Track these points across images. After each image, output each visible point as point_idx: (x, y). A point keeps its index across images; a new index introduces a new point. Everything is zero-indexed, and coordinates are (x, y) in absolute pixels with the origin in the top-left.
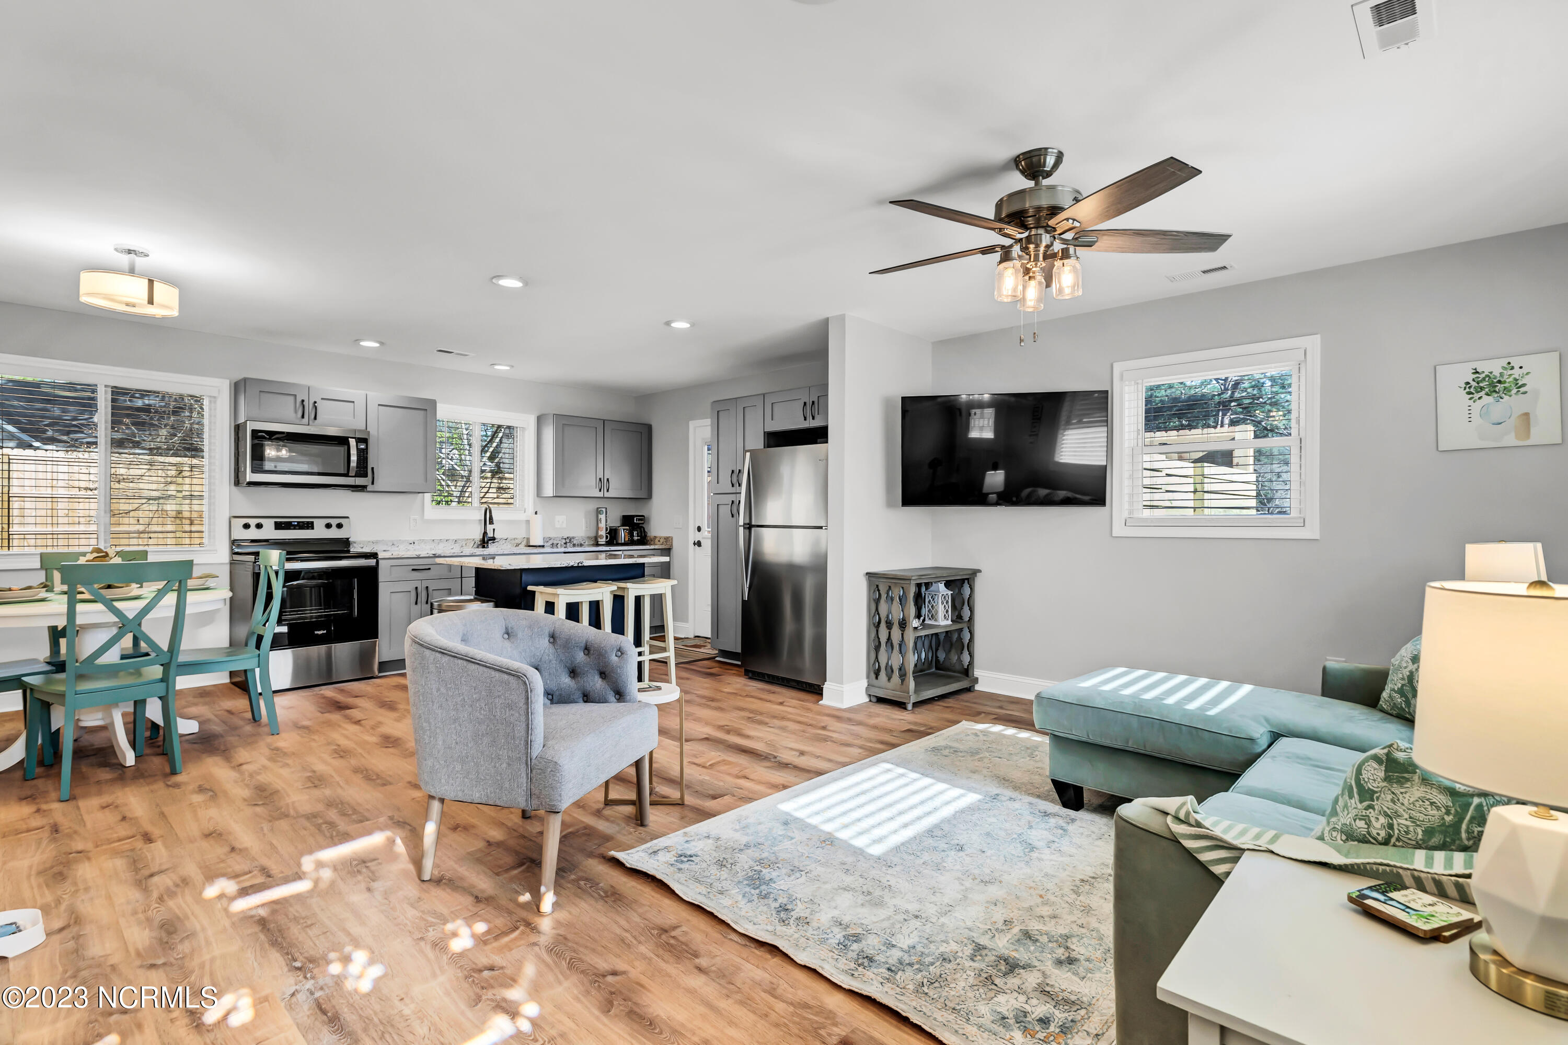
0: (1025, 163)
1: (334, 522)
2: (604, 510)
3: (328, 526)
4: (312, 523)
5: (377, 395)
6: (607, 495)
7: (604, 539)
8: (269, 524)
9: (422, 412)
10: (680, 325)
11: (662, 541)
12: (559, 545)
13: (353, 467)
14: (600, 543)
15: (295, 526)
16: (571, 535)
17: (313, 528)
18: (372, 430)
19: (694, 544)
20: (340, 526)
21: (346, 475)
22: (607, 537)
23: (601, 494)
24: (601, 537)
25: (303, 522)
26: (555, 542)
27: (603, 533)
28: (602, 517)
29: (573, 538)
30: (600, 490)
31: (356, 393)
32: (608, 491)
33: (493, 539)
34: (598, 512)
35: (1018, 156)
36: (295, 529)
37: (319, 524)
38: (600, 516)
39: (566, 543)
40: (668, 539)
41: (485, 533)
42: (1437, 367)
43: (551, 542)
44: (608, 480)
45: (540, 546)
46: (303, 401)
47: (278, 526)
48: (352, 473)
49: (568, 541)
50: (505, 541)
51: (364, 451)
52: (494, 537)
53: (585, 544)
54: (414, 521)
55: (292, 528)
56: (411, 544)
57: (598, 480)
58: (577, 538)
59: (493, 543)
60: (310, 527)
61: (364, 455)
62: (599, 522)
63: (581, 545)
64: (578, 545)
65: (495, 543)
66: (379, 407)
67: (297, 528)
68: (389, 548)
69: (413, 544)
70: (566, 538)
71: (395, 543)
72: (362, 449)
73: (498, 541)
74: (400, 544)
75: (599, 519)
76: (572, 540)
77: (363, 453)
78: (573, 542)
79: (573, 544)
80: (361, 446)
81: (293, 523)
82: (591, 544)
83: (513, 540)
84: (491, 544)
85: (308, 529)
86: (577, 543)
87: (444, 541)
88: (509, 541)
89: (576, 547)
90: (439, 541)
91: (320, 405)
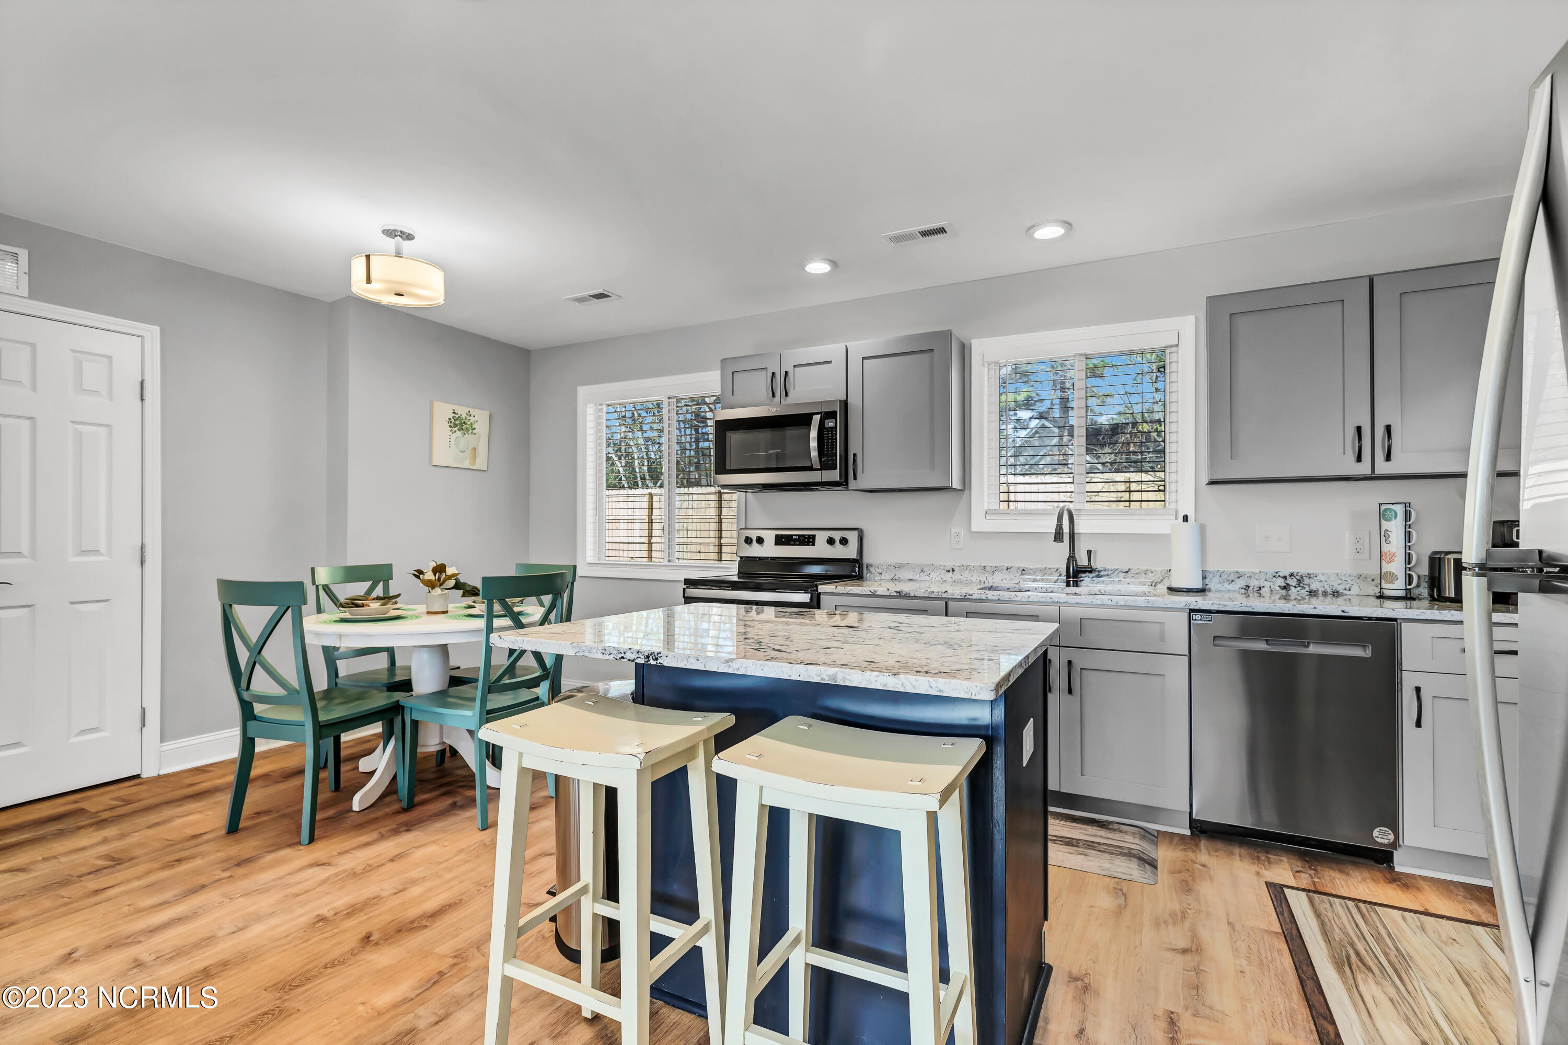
1: (837, 536)
2: (1400, 509)
3: (831, 541)
4: (814, 536)
5: (860, 346)
6: (1383, 468)
7: (1399, 584)
8: (769, 537)
9: (926, 356)
12: (1266, 591)
13: (815, 456)
14: (1388, 594)
15: (795, 540)
16: (1301, 568)
17: (814, 545)
18: (854, 401)
20: (844, 541)
21: (810, 468)
22: (1409, 580)
23: (1364, 468)
24: (1392, 577)
25: (804, 536)
26: (1254, 583)
27: (1397, 567)
28: (1396, 528)
29: (1309, 576)
30: (1359, 459)
31: (833, 350)
32: (1388, 458)
33: (1090, 570)
34: (1383, 515)
36: (795, 545)
37: (821, 537)
38: (1386, 525)
39: (1286, 587)
41: (1072, 558)
43: (1241, 583)
44: (1388, 429)
45: (1189, 591)
46: (773, 374)
47: (781, 540)
48: (817, 464)
49: (1293, 582)
50: (1125, 574)
51: (832, 431)
52: (1091, 565)
53: (1345, 592)
54: (956, 535)
55: (792, 543)
56: (949, 571)
57: (1351, 433)
58: (1320, 577)
59: (1094, 579)
60: (811, 542)
61: (832, 436)
62: (1383, 539)
63: (1336, 594)
64: (1325, 594)
65: (1100, 577)
66: (864, 361)
67: (797, 543)
68: (917, 577)
69: (951, 572)
70: (1287, 574)
71: (926, 569)
72: (830, 428)
73: (1108, 575)
74: (932, 571)
75: (1383, 534)
76: (1307, 581)
77: (832, 434)
78: (1309, 585)
79: (1307, 589)
80: (830, 424)
81: (794, 537)
82: (1372, 593)
83: (1143, 574)
84: (1089, 579)
85: (808, 545)
86: (1321, 590)
87: (1002, 569)
88: (1132, 575)
89: (1321, 598)
90: (993, 569)
91: (791, 375)
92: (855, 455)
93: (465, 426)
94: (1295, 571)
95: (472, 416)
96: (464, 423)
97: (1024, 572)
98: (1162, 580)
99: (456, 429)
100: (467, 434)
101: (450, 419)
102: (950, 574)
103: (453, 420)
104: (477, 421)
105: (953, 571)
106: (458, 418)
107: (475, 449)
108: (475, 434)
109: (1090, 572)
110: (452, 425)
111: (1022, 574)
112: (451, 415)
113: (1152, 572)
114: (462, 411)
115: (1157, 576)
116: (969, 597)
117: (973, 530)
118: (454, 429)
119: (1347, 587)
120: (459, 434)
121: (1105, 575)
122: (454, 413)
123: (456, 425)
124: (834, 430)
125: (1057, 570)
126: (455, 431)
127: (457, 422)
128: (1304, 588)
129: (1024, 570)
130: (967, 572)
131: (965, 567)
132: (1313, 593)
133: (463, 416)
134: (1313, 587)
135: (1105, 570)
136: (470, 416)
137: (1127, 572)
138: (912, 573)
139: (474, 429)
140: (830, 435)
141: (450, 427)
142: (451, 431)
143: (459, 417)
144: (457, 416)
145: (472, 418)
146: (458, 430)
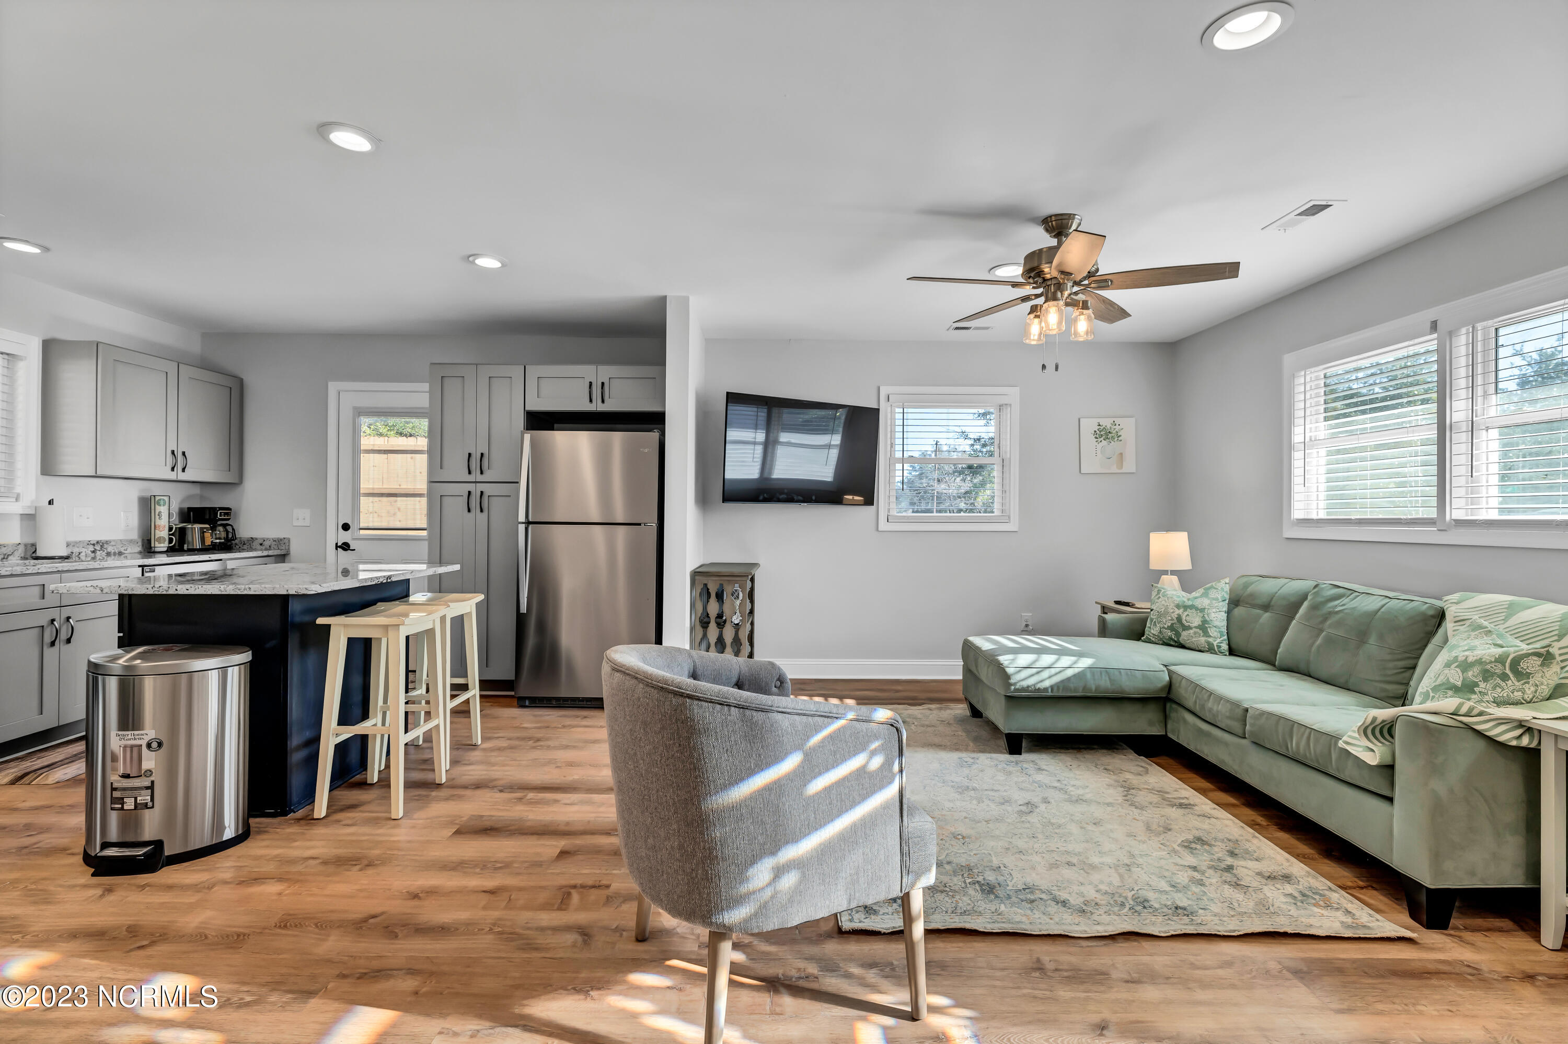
0: (1056, 224)
2: (166, 499)
6: (182, 476)
7: (166, 544)
10: (488, 263)
11: (267, 544)
12: (83, 555)
14: (157, 550)
16: (103, 537)
19: (337, 547)
22: (171, 541)
23: (172, 476)
24: (158, 538)
27: (163, 534)
28: (164, 510)
29: (107, 542)
30: (173, 469)
32: (184, 470)
34: (155, 502)
35: (1051, 217)
38: (159, 508)
39: (94, 552)
40: (279, 542)
42: (1081, 420)
44: (184, 454)
49: (98, 547)
53: (126, 552)
57: (169, 453)
58: (113, 543)
62: (157, 517)
63: (120, 554)
64: (115, 554)
70: (95, 542)
75: (157, 513)
76: (105, 546)
78: (106, 549)
79: (105, 552)
82: (136, 551)
86: (113, 551)
89: (113, 557)
94: (99, 539)
98: (12, 553)
113: (5, 547)
115: (9, 550)
119: (125, 548)
128: (104, 551)
132: (108, 554)
134: (109, 551)
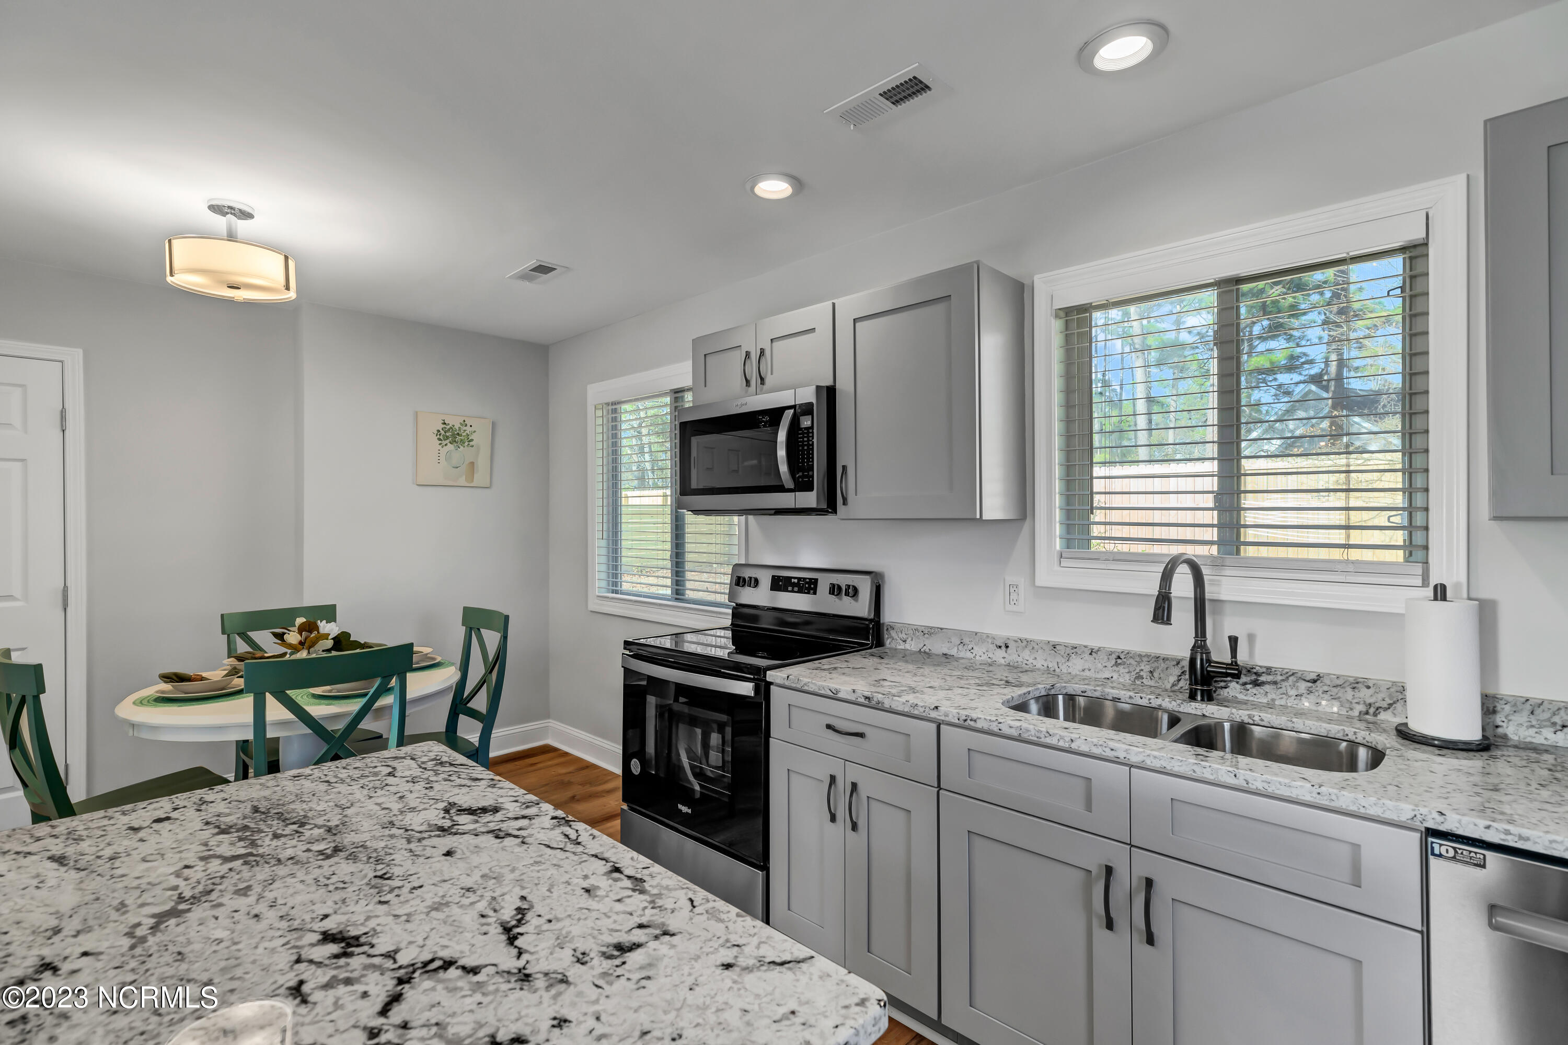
1: (843, 582)
3: (835, 590)
4: (816, 580)
5: (852, 302)
8: (765, 579)
9: (940, 308)
13: (785, 471)
15: (794, 585)
17: (815, 593)
18: (844, 385)
20: (853, 590)
21: (781, 489)
25: (804, 579)
31: (817, 312)
33: (1234, 671)
36: (793, 591)
37: (824, 583)
41: (1200, 646)
46: (747, 354)
47: (778, 584)
48: (786, 483)
50: (1310, 684)
51: (808, 433)
52: (1236, 662)
54: (1012, 590)
55: (790, 589)
56: (1000, 647)
59: (1249, 686)
60: (812, 589)
61: (808, 440)
65: (1259, 685)
66: (857, 325)
67: (796, 589)
68: (954, 652)
69: (1004, 648)
71: (966, 640)
72: (806, 428)
73: (1275, 683)
74: (977, 644)
77: (808, 437)
80: (806, 422)
81: (793, 580)
83: (1349, 690)
84: (1238, 686)
85: (808, 593)
87: (1083, 652)
88: (1326, 688)
90: (1069, 651)
91: (768, 353)
92: (844, 468)
93: (458, 438)
95: (468, 426)
96: (458, 434)
97: (1119, 661)
98: (1390, 705)
99: (448, 441)
100: (462, 447)
101: (439, 431)
102: (1001, 653)
103: (442, 432)
104: (475, 432)
105: (1007, 647)
106: (449, 430)
107: (472, 464)
108: (472, 446)
109: (1237, 676)
110: (441, 437)
111: (1116, 664)
112: (440, 427)
113: (1368, 687)
114: (455, 422)
115: (1380, 696)
116: (972, 723)
117: (1039, 583)
118: (444, 442)
120: (451, 447)
121: (1269, 683)
122: (445, 423)
123: (448, 437)
124: (811, 431)
125: (1178, 663)
126: (446, 445)
127: (447, 434)
129: (1119, 657)
130: (1027, 652)
131: (1025, 643)
133: (457, 427)
135: (1269, 671)
136: (466, 425)
137: (1314, 681)
138: (948, 645)
139: (472, 440)
140: (805, 439)
141: (440, 439)
142: (440, 444)
143: (451, 428)
144: (448, 427)
145: (468, 428)
146: (450, 443)
